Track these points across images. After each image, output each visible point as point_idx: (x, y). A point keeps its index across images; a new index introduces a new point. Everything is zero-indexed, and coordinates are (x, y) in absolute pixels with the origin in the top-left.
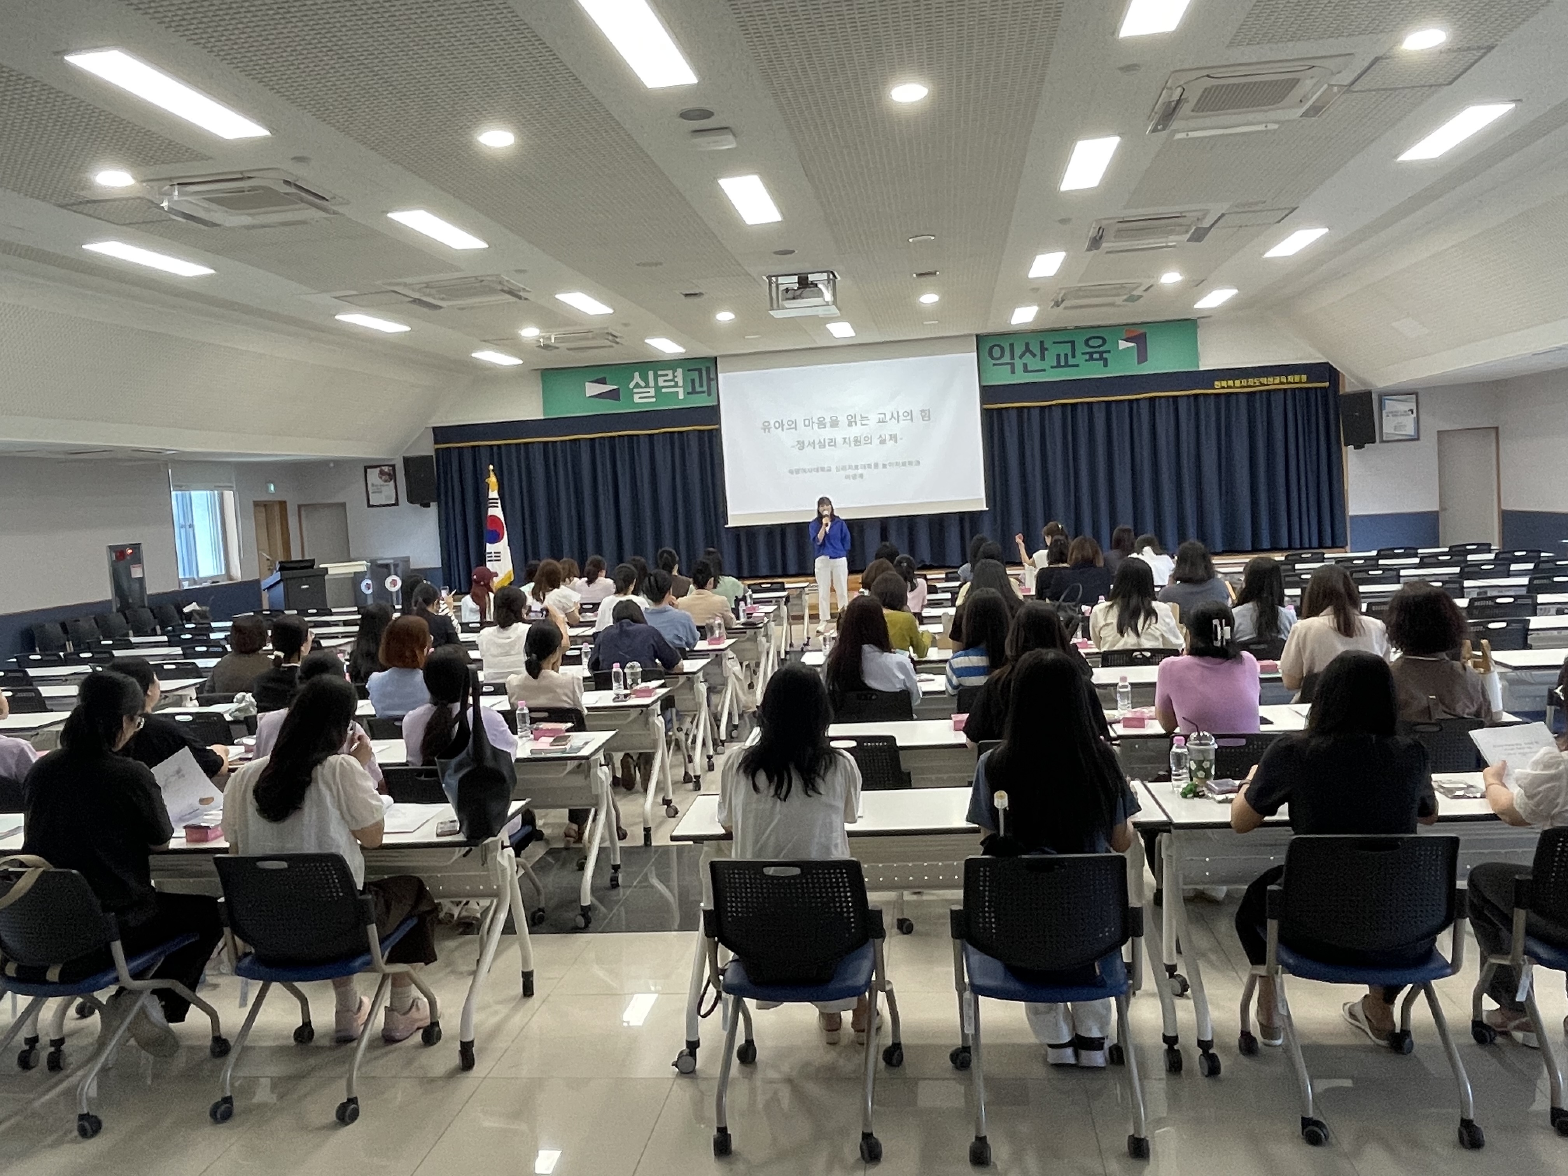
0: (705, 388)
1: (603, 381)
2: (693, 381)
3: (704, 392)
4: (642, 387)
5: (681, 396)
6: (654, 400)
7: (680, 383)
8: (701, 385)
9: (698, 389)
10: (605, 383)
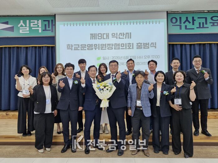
0: (50, 28)
1: (7, 23)
2: (45, 25)
3: (50, 30)
4: (23, 27)
5: (40, 31)
6: (28, 32)
7: (40, 26)
8: (49, 27)
9: (47, 29)
10: (8, 24)
